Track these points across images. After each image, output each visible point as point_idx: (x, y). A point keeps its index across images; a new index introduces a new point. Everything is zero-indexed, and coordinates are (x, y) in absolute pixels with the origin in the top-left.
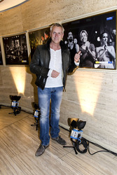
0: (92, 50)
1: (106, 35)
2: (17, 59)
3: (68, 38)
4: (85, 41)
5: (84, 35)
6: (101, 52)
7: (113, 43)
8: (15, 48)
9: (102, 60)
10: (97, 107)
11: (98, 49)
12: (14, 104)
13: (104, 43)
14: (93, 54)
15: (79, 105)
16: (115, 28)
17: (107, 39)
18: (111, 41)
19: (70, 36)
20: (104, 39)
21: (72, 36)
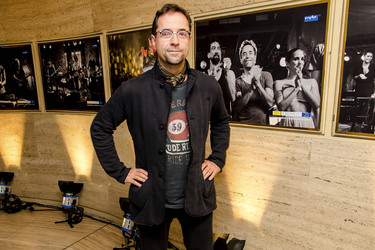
0: (265, 86)
1: (300, 54)
2: (75, 96)
3: (210, 56)
4: (250, 64)
5: (249, 51)
6: (287, 92)
7: (317, 73)
8: (71, 72)
9: (289, 108)
10: (268, 209)
11: (280, 84)
12: (67, 201)
13: (294, 72)
14: (269, 94)
15: (229, 206)
16: (323, 41)
17: (302, 62)
18: (311, 68)
19: (213, 52)
20: (296, 62)
21: (219, 52)
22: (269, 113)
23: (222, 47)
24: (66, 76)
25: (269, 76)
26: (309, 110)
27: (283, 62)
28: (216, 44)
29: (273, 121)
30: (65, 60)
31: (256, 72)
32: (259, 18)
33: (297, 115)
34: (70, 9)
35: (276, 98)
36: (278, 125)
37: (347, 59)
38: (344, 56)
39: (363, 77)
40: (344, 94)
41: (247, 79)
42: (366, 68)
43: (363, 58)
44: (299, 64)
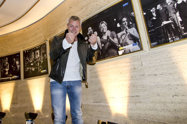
0: (113, 38)
1: (125, 19)
3: (88, 34)
4: (105, 31)
5: (103, 26)
6: (123, 37)
7: (134, 24)
8: (35, 60)
9: (126, 44)
12: (28, 123)
13: (124, 28)
14: (115, 41)
16: (133, 11)
17: (127, 22)
18: (131, 23)
19: (89, 31)
20: (124, 23)
21: (92, 31)
22: (118, 50)
23: (92, 28)
24: (33, 62)
25: (114, 33)
26: (135, 42)
27: (118, 25)
28: (90, 28)
29: (120, 53)
30: (33, 55)
31: (108, 33)
32: (105, 12)
33: (131, 46)
34: (36, 35)
35: (119, 41)
36: (123, 54)
37: (145, 14)
38: (143, 13)
39: (154, 18)
40: (148, 29)
41: (105, 37)
42: (154, 14)
43: (151, 11)
44: (125, 23)
